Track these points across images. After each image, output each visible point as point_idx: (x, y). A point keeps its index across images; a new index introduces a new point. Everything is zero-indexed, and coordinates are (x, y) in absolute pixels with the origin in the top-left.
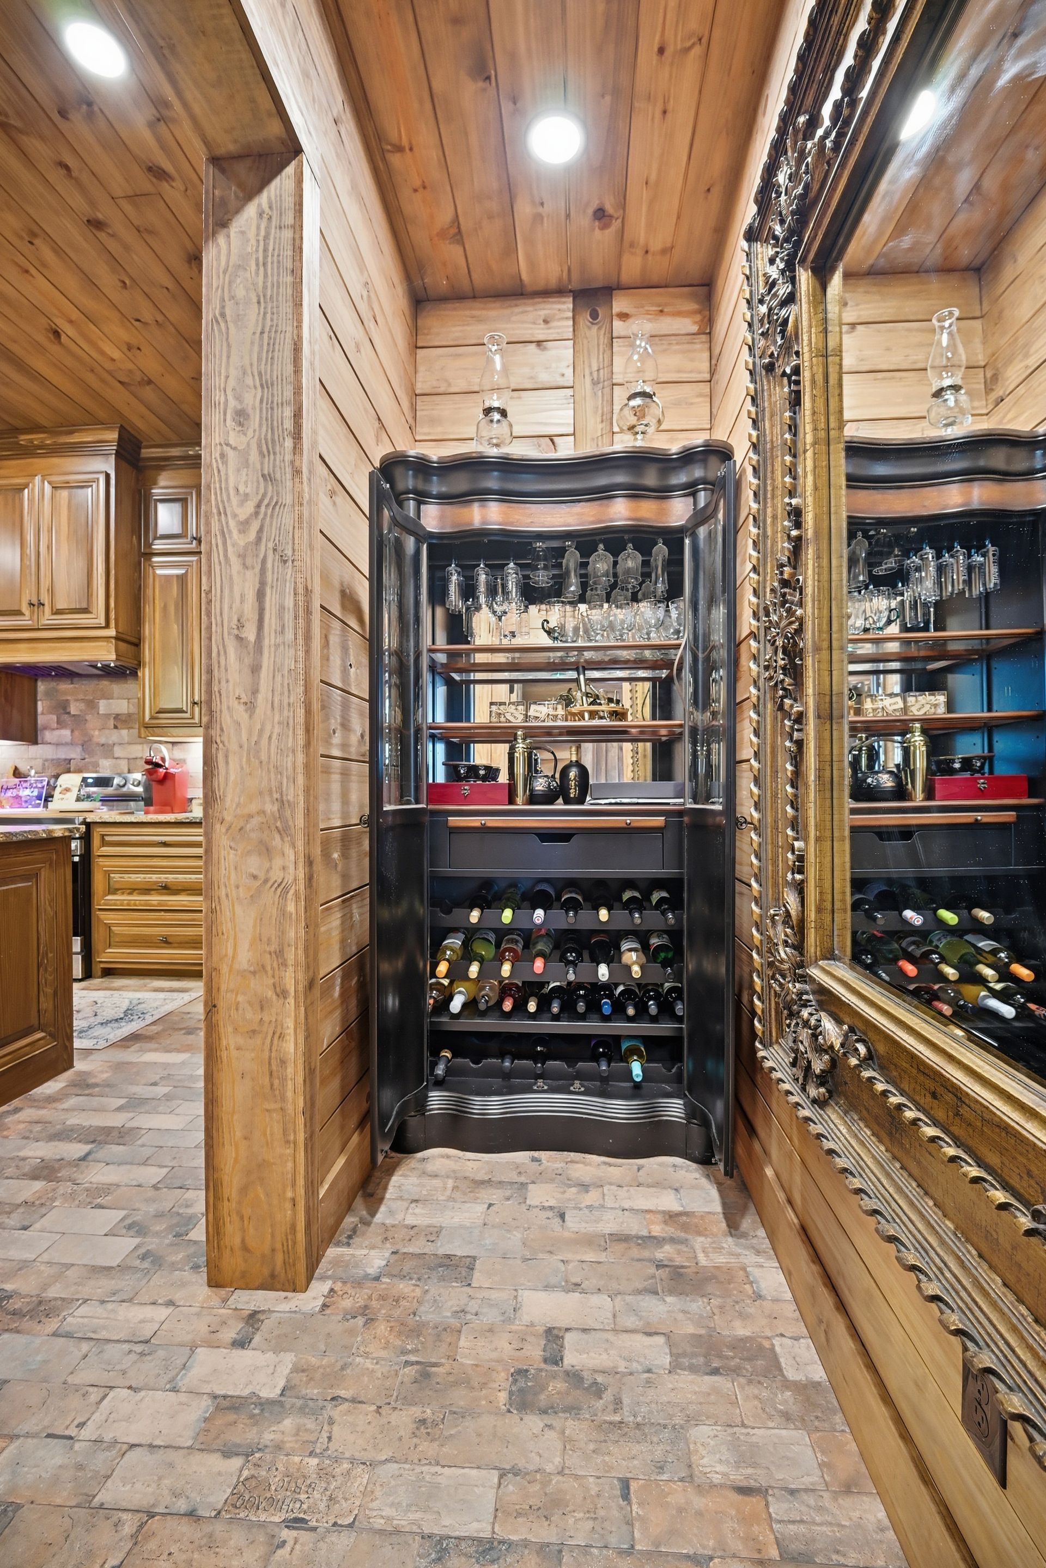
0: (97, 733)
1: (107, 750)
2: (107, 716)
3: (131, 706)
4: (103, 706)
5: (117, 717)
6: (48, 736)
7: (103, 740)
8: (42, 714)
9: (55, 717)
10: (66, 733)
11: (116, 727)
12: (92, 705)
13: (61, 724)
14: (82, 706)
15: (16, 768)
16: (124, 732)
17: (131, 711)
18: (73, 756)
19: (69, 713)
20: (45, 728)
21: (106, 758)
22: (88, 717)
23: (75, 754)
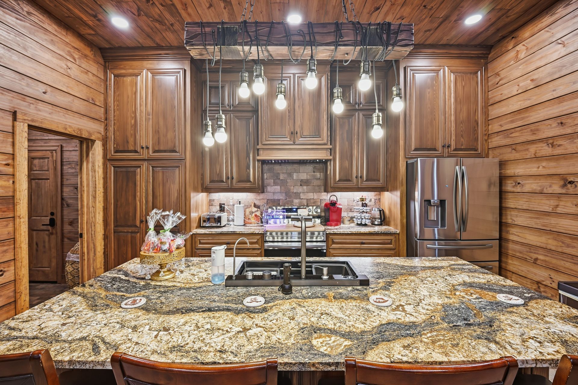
0: (292, 187)
1: (297, 195)
2: (297, 180)
3: (308, 176)
4: (295, 176)
5: (302, 181)
6: (269, 189)
7: (295, 191)
8: (267, 179)
9: (272, 181)
10: (278, 188)
11: (301, 185)
12: (290, 175)
13: (275, 184)
14: (286, 176)
15: (254, 204)
16: (305, 187)
17: (308, 178)
18: (281, 198)
19: (279, 179)
20: (269, 185)
21: (296, 199)
22: (288, 181)
23: (282, 197)
